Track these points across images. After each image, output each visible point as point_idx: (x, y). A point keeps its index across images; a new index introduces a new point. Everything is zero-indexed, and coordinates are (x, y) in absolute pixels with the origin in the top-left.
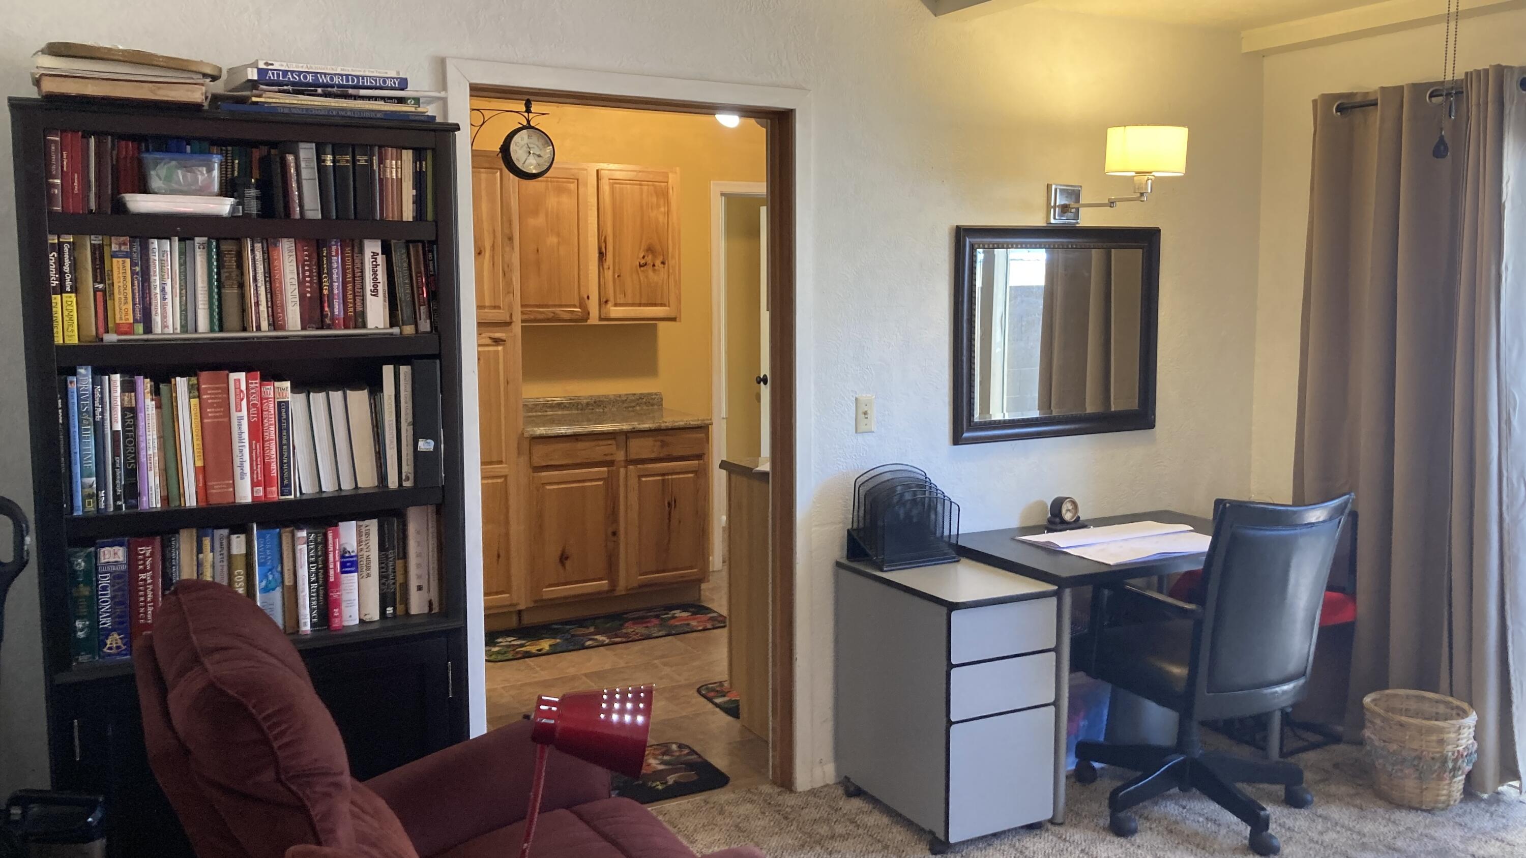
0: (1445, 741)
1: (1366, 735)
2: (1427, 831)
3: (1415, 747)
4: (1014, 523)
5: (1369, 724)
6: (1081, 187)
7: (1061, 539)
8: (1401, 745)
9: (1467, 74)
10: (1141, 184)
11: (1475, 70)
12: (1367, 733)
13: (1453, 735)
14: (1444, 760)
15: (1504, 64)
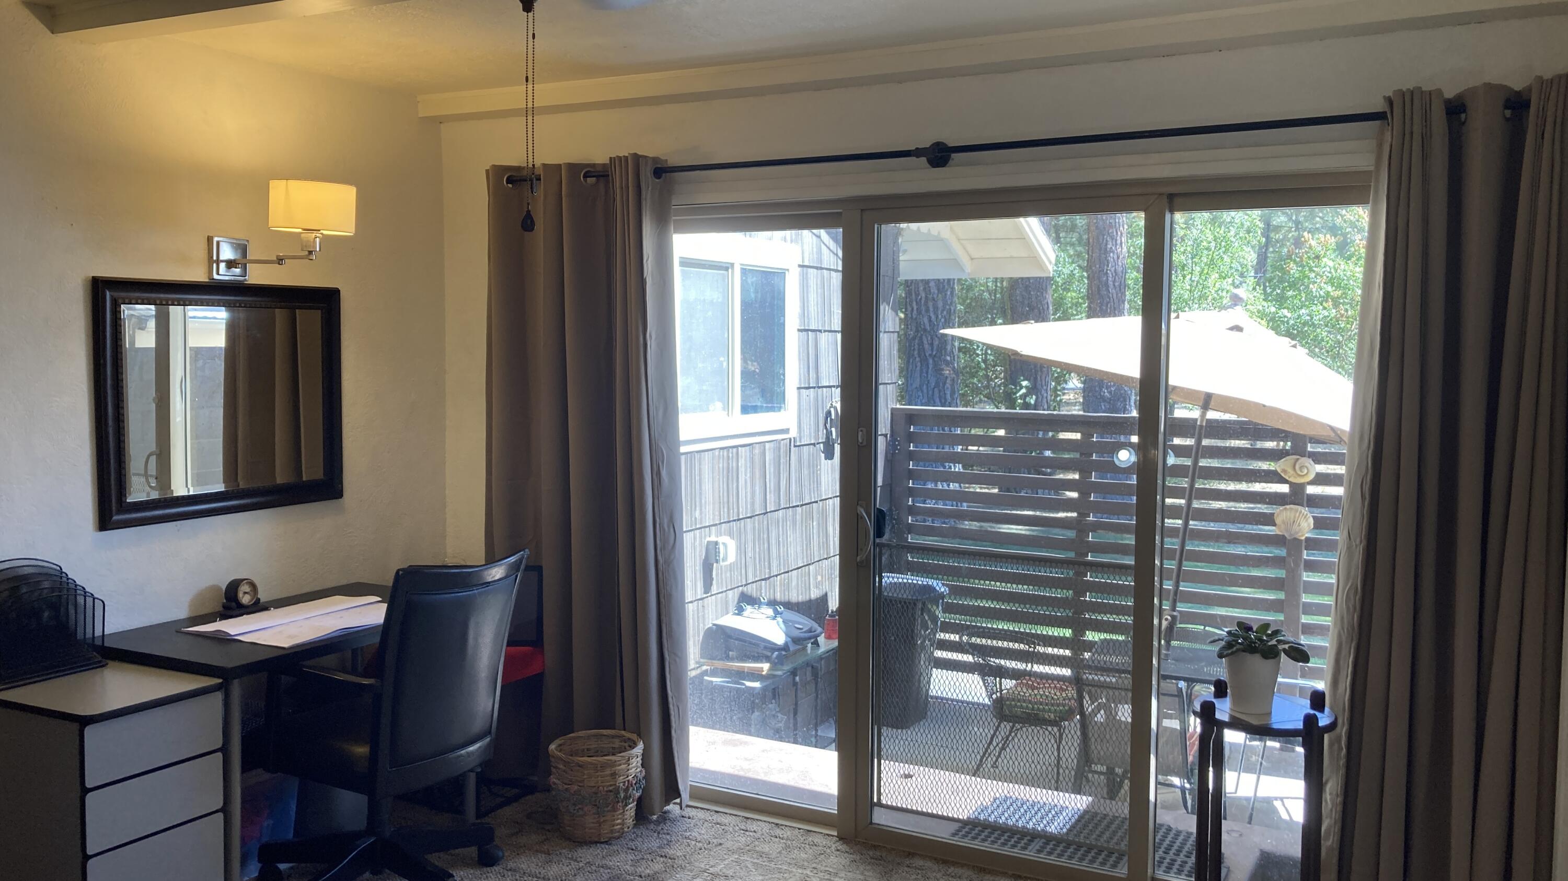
0: (616, 774)
1: (552, 780)
2: (604, 862)
3: (593, 784)
4: (181, 612)
5: (554, 770)
6: (248, 241)
7: (233, 627)
8: (580, 784)
9: (611, 158)
10: (308, 241)
11: (617, 156)
12: (553, 779)
13: (623, 766)
14: (617, 791)
15: (640, 153)
